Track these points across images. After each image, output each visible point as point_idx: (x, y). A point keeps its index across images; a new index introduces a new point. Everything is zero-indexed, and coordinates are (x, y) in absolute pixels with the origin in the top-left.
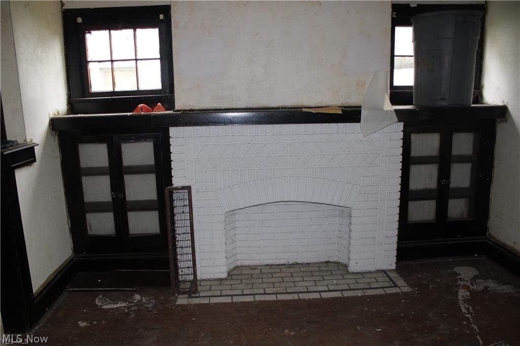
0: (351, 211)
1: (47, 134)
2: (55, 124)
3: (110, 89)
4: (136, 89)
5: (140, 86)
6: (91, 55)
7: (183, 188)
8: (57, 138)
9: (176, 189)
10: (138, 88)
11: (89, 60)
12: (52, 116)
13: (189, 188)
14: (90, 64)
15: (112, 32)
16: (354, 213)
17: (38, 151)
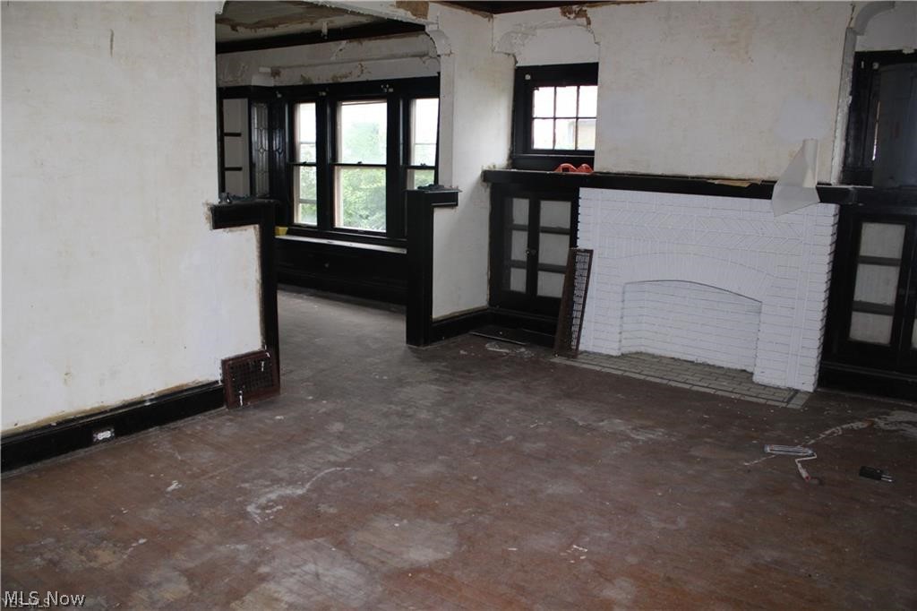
0: (761, 306)
1: (477, 183)
2: (488, 176)
3: (550, 147)
4: (573, 148)
5: (578, 145)
6: (537, 112)
7: (586, 251)
8: (488, 190)
9: (579, 251)
10: (576, 147)
11: (535, 116)
12: (486, 168)
13: (591, 252)
14: (536, 121)
15: (558, 88)
16: (764, 309)
17: (461, 197)
